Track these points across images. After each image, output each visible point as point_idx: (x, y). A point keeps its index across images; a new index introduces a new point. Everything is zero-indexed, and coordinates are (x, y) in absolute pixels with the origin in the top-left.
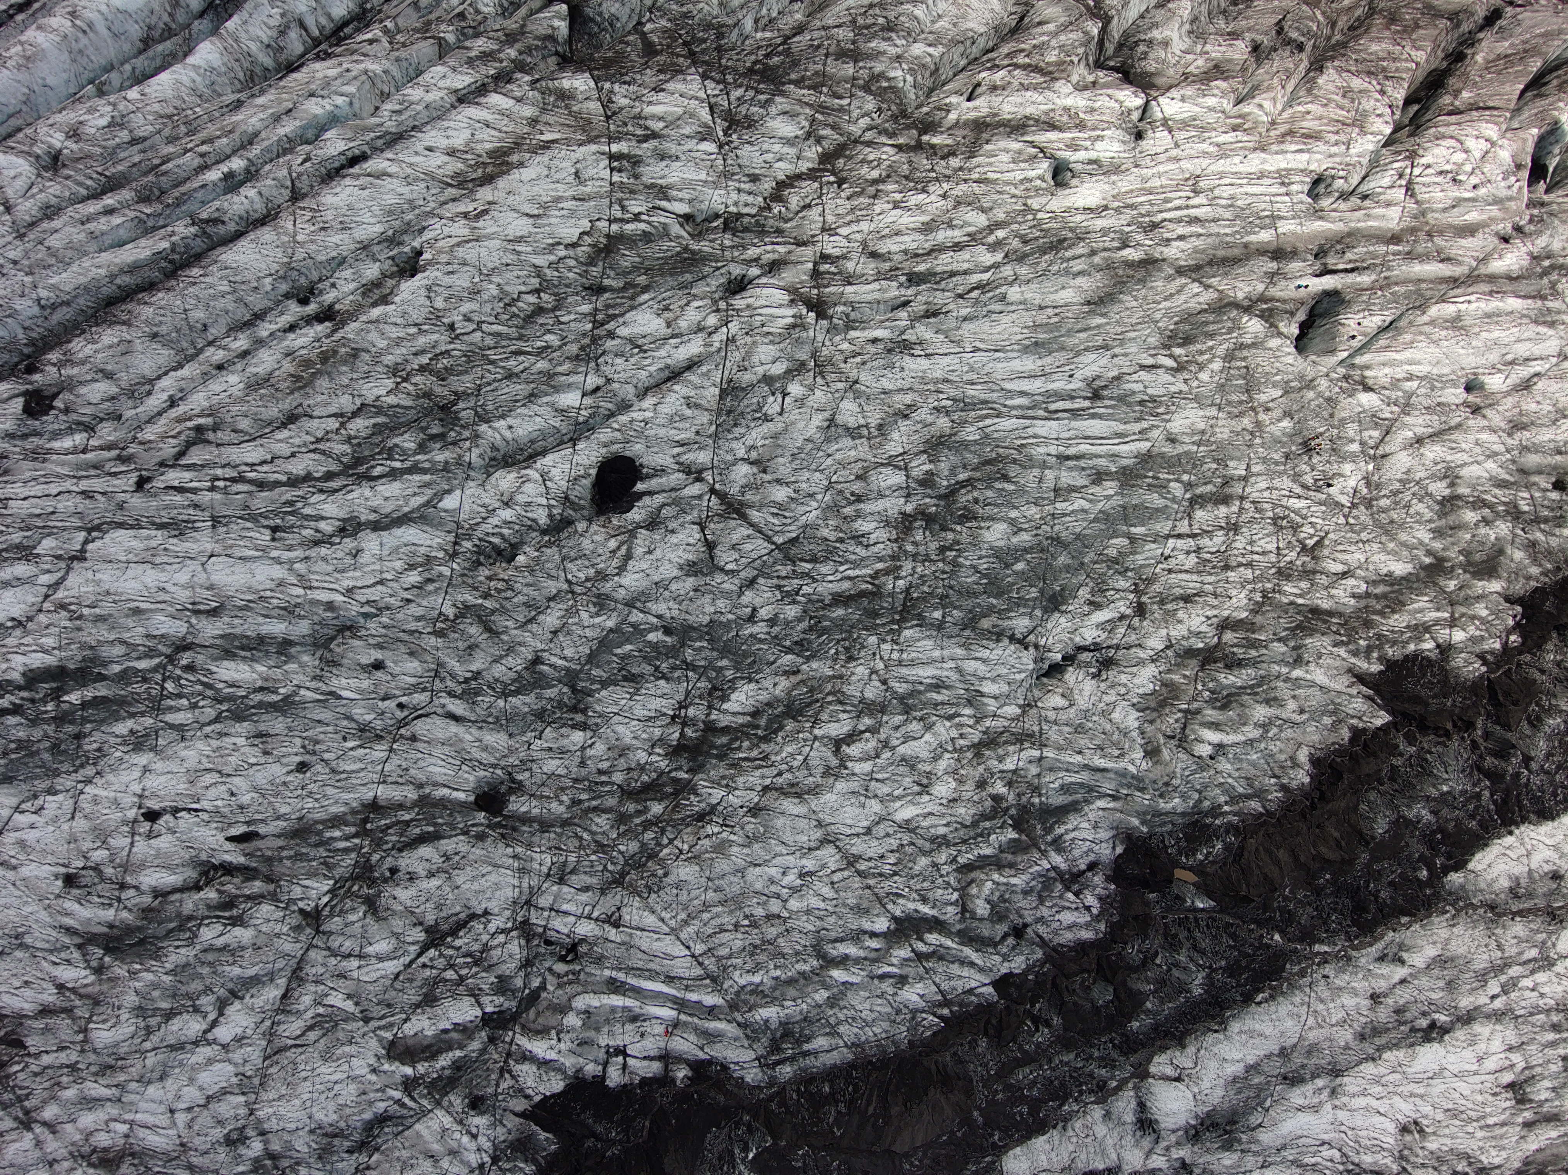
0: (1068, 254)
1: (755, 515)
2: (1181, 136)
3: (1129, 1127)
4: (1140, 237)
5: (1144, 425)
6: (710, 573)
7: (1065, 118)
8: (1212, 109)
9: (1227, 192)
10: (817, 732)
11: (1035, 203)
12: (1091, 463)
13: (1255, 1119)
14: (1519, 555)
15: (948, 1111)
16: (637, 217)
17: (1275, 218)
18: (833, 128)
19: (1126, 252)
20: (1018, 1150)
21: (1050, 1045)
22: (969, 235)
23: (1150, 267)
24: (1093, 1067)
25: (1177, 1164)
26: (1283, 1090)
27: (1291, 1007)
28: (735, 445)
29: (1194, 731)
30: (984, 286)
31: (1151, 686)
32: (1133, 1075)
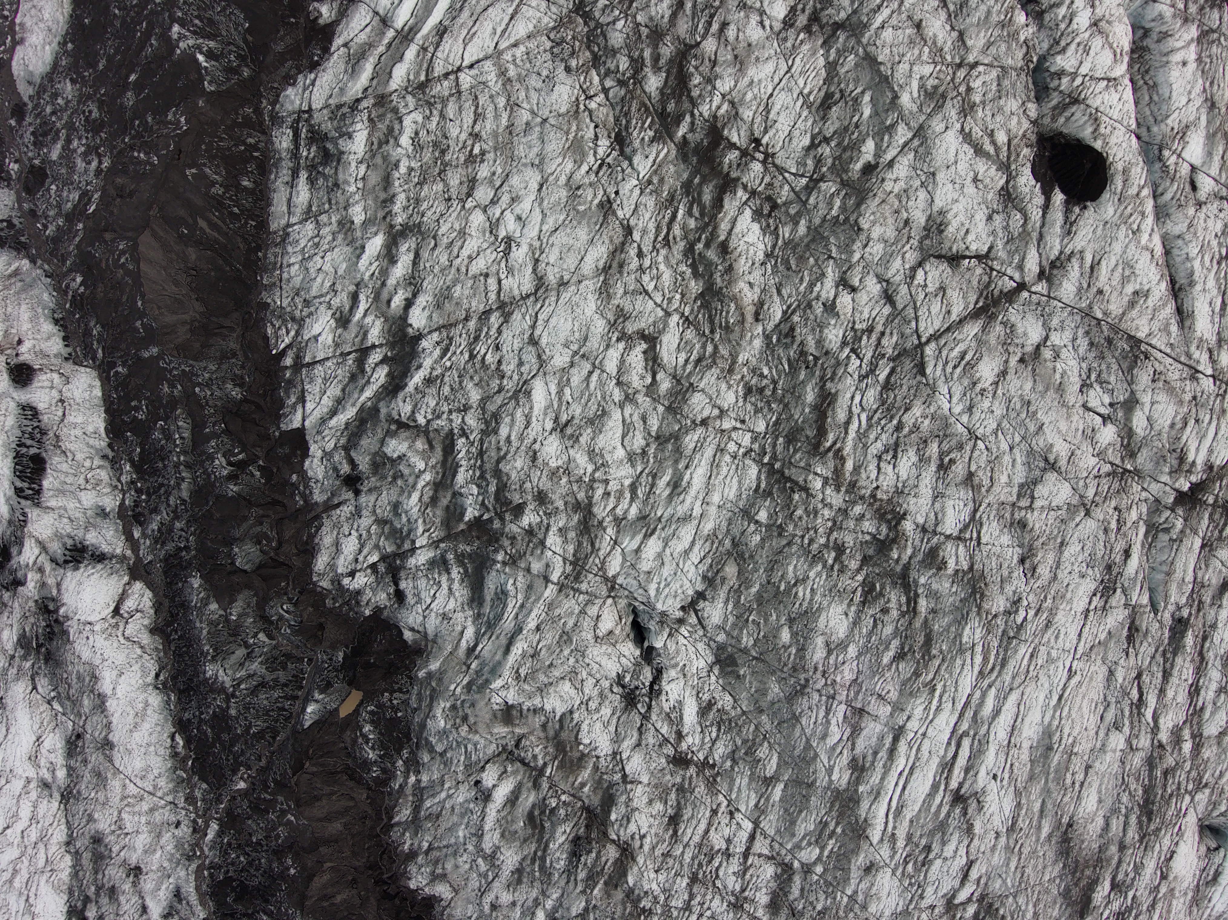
0: (1133, 819)
1: (972, 329)
3: (80, 533)
4: (1116, 906)
5: (901, 843)
6: (921, 248)
10: (675, 318)
11: (1202, 796)
12: (879, 765)
13: (43, 684)
15: (170, 319)
19: (1107, 885)
20: (97, 392)
21: (205, 472)
22: (1202, 709)
23: (1078, 908)
24: (164, 515)
25: (20, 574)
26: (66, 729)
27: (156, 772)
28: (1068, 334)
29: (515, 773)
30: (1139, 707)
31: (586, 741)
32: (138, 559)
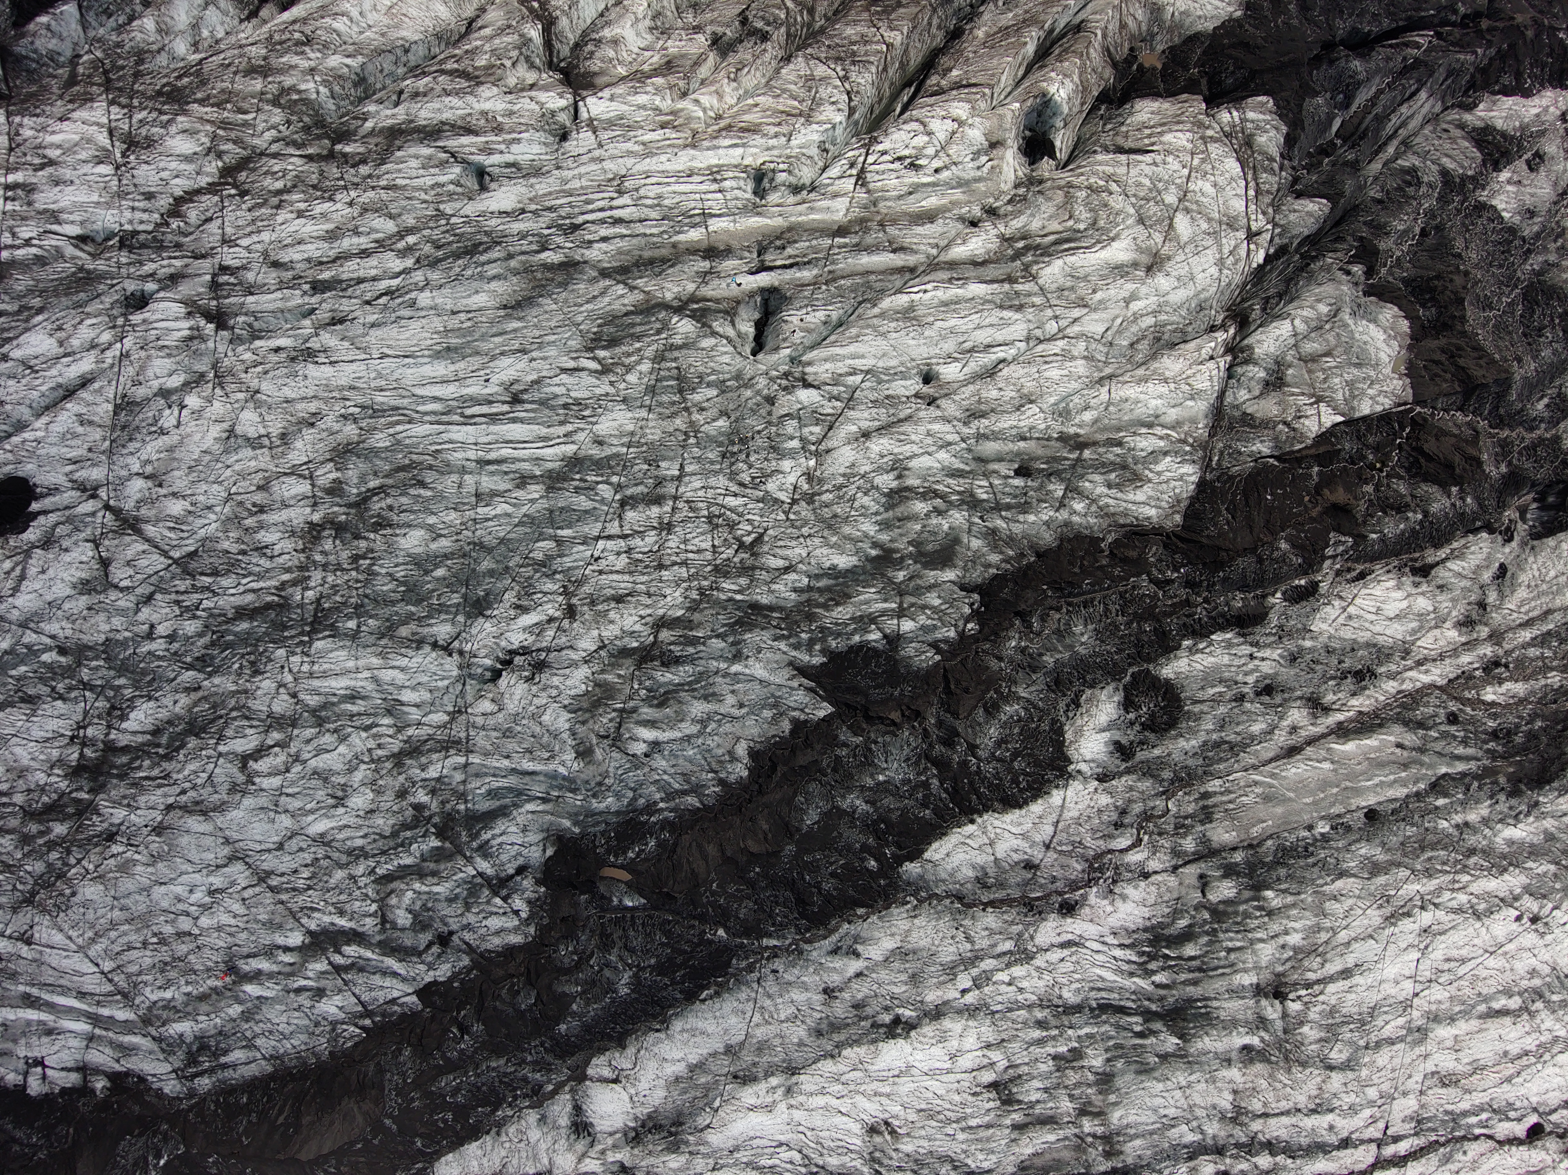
0: (483, 258)
1: (150, 530)
2: (604, 135)
3: (563, 1131)
4: (559, 240)
5: (569, 428)
6: (105, 590)
7: (482, 122)
8: (643, 107)
9: (653, 191)
10: (221, 748)
11: (448, 208)
12: (513, 467)
13: (703, 1120)
14: (976, 543)
15: (360, 1118)
16: (28, 243)
17: (706, 215)
18: (235, 142)
19: (544, 255)
20: (450, 1157)
21: (475, 1052)
22: (376, 241)
23: (571, 270)
24: (526, 1071)
25: (615, 1168)
26: (733, 1089)
27: (735, 1004)
28: (130, 460)
29: (629, 730)
30: (392, 293)
31: (583, 687)
32: (569, 1079)
